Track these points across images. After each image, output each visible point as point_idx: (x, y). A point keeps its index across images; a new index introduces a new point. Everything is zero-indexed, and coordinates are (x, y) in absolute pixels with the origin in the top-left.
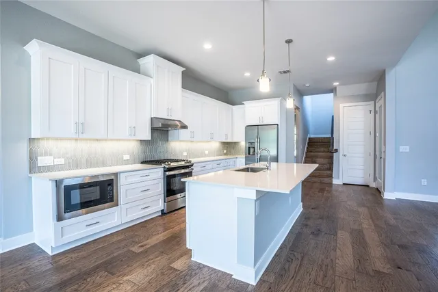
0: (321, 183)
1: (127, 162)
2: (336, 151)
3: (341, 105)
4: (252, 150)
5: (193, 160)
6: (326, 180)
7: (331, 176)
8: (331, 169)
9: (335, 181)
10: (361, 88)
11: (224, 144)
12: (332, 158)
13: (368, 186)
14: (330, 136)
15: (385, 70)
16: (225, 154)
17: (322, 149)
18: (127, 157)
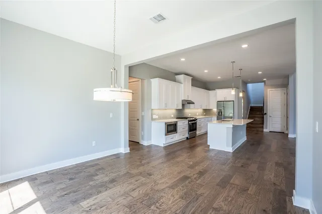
0: (258, 131)
1: (172, 118)
2: (266, 114)
3: (269, 90)
4: (220, 113)
5: (197, 117)
6: (260, 129)
7: (263, 128)
8: (263, 124)
9: (265, 130)
10: (279, 81)
11: (204, 110)
12: (263, 118)
13: (284, 133)
14: (262, 105)
15: (288, 76)
16: (205, 115)
17: (258, 113)
18: (172, 116)
